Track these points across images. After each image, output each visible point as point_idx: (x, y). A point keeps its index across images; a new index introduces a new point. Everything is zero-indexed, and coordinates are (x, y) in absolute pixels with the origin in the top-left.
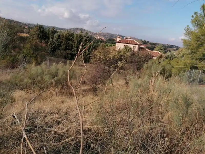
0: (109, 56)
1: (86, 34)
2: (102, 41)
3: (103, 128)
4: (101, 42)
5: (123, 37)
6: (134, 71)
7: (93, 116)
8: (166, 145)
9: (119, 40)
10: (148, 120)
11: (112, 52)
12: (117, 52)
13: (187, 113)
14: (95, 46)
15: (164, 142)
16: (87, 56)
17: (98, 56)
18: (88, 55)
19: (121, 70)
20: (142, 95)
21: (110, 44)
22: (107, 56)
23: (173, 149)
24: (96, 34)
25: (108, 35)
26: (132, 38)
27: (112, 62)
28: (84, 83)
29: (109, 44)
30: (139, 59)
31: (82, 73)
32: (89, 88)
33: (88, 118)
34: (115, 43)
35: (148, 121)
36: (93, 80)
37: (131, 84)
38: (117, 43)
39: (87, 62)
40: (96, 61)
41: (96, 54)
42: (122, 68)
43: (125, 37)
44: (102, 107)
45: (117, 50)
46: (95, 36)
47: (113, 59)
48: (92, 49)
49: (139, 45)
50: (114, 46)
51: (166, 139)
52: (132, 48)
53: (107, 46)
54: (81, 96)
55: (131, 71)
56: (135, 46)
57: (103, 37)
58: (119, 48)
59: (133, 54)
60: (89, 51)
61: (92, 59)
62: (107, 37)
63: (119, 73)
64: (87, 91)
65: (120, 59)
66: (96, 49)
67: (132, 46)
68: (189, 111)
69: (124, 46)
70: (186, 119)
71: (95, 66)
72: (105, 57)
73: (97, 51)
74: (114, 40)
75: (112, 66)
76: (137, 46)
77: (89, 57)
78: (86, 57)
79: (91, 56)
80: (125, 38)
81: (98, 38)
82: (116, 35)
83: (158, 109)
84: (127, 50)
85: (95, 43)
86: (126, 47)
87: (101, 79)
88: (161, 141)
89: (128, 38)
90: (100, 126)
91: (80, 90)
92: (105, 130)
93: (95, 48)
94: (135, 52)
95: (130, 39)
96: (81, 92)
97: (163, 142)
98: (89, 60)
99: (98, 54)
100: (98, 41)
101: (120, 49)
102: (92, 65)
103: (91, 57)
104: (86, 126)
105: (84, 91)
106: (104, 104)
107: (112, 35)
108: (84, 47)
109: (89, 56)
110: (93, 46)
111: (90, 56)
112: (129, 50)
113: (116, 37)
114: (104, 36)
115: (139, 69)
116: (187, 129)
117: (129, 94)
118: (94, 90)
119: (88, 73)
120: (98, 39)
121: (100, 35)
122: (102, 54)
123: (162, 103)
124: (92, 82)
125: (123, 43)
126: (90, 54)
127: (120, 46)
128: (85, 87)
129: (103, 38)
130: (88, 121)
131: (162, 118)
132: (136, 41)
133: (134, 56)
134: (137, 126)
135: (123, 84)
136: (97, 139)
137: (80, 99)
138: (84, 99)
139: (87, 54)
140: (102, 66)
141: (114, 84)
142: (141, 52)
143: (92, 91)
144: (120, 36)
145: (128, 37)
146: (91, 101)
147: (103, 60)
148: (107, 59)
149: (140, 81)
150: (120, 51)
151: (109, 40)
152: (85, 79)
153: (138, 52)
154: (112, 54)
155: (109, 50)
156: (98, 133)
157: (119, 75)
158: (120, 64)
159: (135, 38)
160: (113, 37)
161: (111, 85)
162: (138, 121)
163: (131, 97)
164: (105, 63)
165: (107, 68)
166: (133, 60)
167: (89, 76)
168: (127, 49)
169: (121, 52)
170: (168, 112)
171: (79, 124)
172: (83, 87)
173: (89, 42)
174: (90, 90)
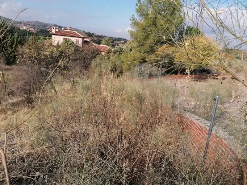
0: (44, 53)
1: (3, 23)
2: (30, 33)
3: (49, 148)
4: (29, 34)
5: (60, 27)
6: (80, 71)
7: (32, 136)
8: (125, 147)
9: (56, 32)
10: (104, 125)
11: (48, 48)
12: (55, 47)
13: (141, 109)
14: (21, 40)
15: (123, 145)
16: (9, 54)
17: (27, 53)
18: (11, 53)
19: (64, 70)
20: (94, 98)
21: (44, 37)
22: (42, 53)
23: (133, 150)
24: (20, 23)
25: (38, 24)
26: (72, 29)
27: (49, 61)
28: (11, 93)
29: (42, 37)
30: (85, 55)
31: (6, 81)
32: (20, 99)
33: (25, 140)
34: (51, 36)
35: (104, 126)
36: (25, 87)
37: (79, 88)
38: (53, 36)
39: (11, 64)
40: (25, 61)
41: (24, 52)
42: (65, 68)
43: (63, 27)
44: (45, 121)
45: (55, 44)
46: (18, 26)
47: (50, 57)
48: (17, 45)
49: (83, 38)
50: (49, 39)
51: (125, 141)
52: (75, 41)
53: (40, 39)
54: (10, 112)
55: (78, 70)
56: (77, 39)
57: (31, 27)
58: (56, 42)
59: (77, 49)
60: (12, 48)
61: (18, 58)
62: (36, 27)
63: (62, 75)
64: (18, 104)
65: (60, 56)
66: (24, 45)
67: (74, 39)
68: (143, 107)
69: (64, 39)
70: (141, 115)
71: (25, 68)
72: (38, 55)
73: (24, 47)
74: (48, 32)
75: (51, 67)
76: (80, 39)
77: (13, 56)
78: (8, 56)
79: (17, 55)
80: (63, 29)
81: (24, 28)
82: (50, 25)
83: (113, 110)
84: (69, 44)
85: (20, 35)
86: (66, 41)
87: (37, 86)
88: (119, 145)
89: (67, 29)
90: (44, 147)
91: (7, 104)
92: (53, 150)
93: (21, 43)
94: (79, 47)
95: (70, 30)
96: (9, 107)
97: (122, 145)
98: (14, 60)
99: (27, 51)
100: (25, 33)
101: (58, 43)
102: (21, 67)
103: (16, 57)
104: (24, 152)
105: (13, 104)
106: (46, 117)
107: (45, 25)
108: (3, 42)
109: (13, 55)
111: (15, 54)
112: (70, 44)
113: (51, 26)
114: (33, 26)
115: (86, 67)
116: (143, 126)
117: (78, 99)
118: (30, 102)
119: (16, 79)
120: (24, 30)
121: (26, 24)
122: (33, 51)
123: (116, 103)
124: (23, 91)
125: (63, 36)
126: (16, 52)
127: (58, 40)
128: (15, 100)
129: (32, 29)
130: (25, 145)
131: (118, 119)
132: (78, 32)
133: (78, 52)
134: (92, 135)
135: (69, 87)
136: (43, 164)
137: (9, 117)
138: (15, 115)
139: (9, 52)
140: (36, 67)
141: (57, 89)
142: (86, 47)
143: (26, 103)
144: (55, 26)
145: (67, 28)
146: (27, 117)
147: (36, 59)
148: (43, 58)
149: (89, 82)
150: (58, 46)
151: (42, 31)
152: (12, 88)
153: (82, 47)
154: (48, 50)
155: (43, 45)
156: (44, 156)
157: (62, 78)
158: (61, 63)
159: (76, 29)
160: (47, 28)
161: (53, 91)
162: (92, 129)
163: (81, 102)
164: (39, 64)
165: (44, 69)
166: (78, 57)
167: (18, 84)
168: (67, 43)
169: (60, 47)
170: (123, 112)
171: (13, 151)
172: (11, 99)
173: (9, 34)
174: (23, 102)
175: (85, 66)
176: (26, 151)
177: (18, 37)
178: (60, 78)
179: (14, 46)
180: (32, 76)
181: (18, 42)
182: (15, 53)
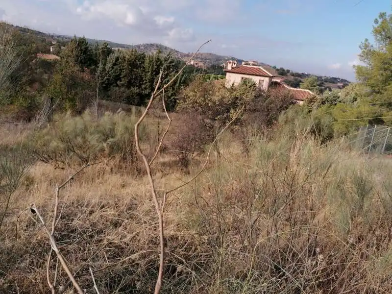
0: (213, 98)
1: (168, 55)
2: (199, 70)
3: (200, 235)
4: (196, 71)
5: (240, 61)
6: (259, 128)
7: (181, 212)
8: (320, 268)
9: (232, 68)
10: (286, 220)
11: (219, 92)
12: (229, 90)
13: (361, 207)
14: (186, 78)
15: (317, 263)
16: (169, 97)
17: (191, 98)
18: (172, 95)
19: (236, 125)
20: (275, 173)
21: (214, 76)
22: (209, 99)
23: (333, 276)
24: (188, 55)
25: (210, 57)
26: (256, 64)
27: (217, 109)
28: (164, 150)
29: (212, 76)
30: (270, 104)
31: (160, 132)
32: (173, 159)
33: (171, 216)
34: (224, 74)
35: (286, 222)
36: (181, 144)
37: (255, 153)
38: (228, 74)
39: (170, 111)
40: (187, 108)
41: (187, 95)
42: (237, 121)
43: (244, 61)
44: (199, 195)
45: (228, 86)
46: (185, 60)
47: (220, 104)
48: (180, 85)
49: (271, 78)
50: (222, 78)
51: (321, 257)
52: (257, 82)
53: (209, 78)
54: (159, 174)
55: (256, 126)
56: (262, 78)
57: (201, 62)
58: (231, 84)
59: (259, 95)
60: (173, 89)
61: (179, 103)
62: (208, 61)
63: (232, 131)
64: (170, 165)
65: (234, 105)
66: (188, 85)
67: (256, 79)
68: (366, 205)
69: (242, 78)
70: (360, 219)
71: (185, 117)
72: (204, 101)
73: (188, 89)
74: (222, 68)
75: (218, 119)
76: (267, 80)
77: (173, 100)
78: (168, 100)
79: (178, 99)
80: (243, 63)
81: (192, 63)
82: (226, 59)
83: (306, 200)
84: (248, 86)
85: (185, 72)
86: (245, 81)
87: (197, 143)
88: (309, 261)
89: (249, 65)
90: (193, 232)
91: (157, 163)
92: (205, 240)
93: (185, 83)
94: (263, 91)
95: (253, 65)
96: (159, 167)
97: (314, 262)
98: (173, 106)
99: (191, 94)
100: (191, 69)
101: (233, 85)
102: (180, 116)
103: (177, 101)
104: (167, 232)
105: (164, 164)
106: (201, 189)
107: (219, 58)
108: (164, 81)
109: (174, 98)
110: (181, 80)
112: (250, 87)
113: (226, 60)
114: (204, 60)
115: (269, 123)
116: (360, 239)
117: (250, 171)
118: (184, 164)
119: (173, 132)
120: (191, 65)
121: (196, 57)
122: (198, 94)
123: (313, 188)
125: (240, 73)
126: (177, 94)
127: (234, 79)
128: (167, 158)
129: (201, 64)
130: (172, 222)
131: (314, 216)
132: (265, 69)
133: (260, 99)
134: (264, 233)
135: (239, 152)
136: (189, 256)
137: (157, 181)
138: (163, 180)
139: (170, 95)
140: (200, 117)
141: (221, 152)
142: (274, 92)
143: (179, 165)
144: (233, 59)
145: (250, 62)
146: (178, 184)
147: (200, 105)
148: (209, 105)
149: (271, 146)
150: (233, 89)
151: (213, 67)
152: (167, 143)
153: (268, 91)
154: (217, 94)
155: (212, 87)
156: (191, 244)
157: (232, 136)
158: (234, 115)
159: (262, 63)
160: (221, 62)
161: (216, 153)
162: (266, 222)
163: (254, 176)
164: (204, 113)
165: (208, 121)
166: (259, 107)
167: (174, 138)
168: (246, 85)
169: (235, 90)
170: (324, 206)
171: (155, 227)
172: (163, 157)
173: (173, 70)
174: (176, 163)
175: (268, 121)
176: (170, 231)
177: (183, 76)
178: (229, 135)
179: (175, 87)
180: (192, 129)
181: (181, 81)
182: (176, 96)
